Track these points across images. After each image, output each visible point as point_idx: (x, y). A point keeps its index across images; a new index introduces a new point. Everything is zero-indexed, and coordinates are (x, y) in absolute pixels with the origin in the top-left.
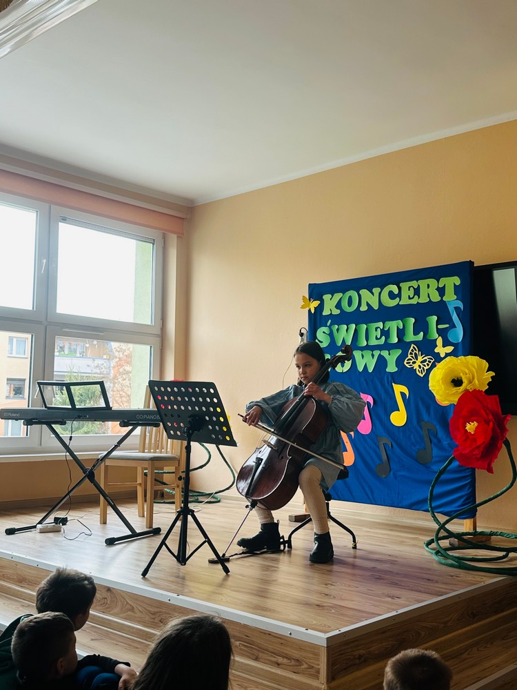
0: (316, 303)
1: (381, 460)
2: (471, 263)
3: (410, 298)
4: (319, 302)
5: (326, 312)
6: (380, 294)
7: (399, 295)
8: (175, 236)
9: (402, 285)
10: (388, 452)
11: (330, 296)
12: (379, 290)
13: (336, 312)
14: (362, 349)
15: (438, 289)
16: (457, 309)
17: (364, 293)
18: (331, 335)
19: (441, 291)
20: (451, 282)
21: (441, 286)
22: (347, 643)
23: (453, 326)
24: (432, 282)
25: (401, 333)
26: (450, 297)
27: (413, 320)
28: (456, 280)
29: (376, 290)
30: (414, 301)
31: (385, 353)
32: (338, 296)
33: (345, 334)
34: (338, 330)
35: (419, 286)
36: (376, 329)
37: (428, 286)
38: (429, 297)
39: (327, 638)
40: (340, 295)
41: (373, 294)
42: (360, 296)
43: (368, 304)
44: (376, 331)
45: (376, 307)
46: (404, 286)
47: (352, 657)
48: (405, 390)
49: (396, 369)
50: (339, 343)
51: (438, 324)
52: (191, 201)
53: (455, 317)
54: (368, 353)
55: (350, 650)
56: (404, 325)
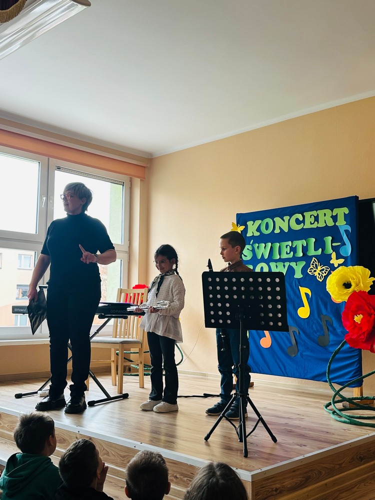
0: (242, 228)
1: (290, 343)
2: (357, 197)
3: (311, 224)
4: (244, 227)
5: (249, 234)
6: (289, 220)
7: (303, 221)
8: (139, 180)
9: (305, 214)
10: (296, 338)
11: (252, 222)
12: (288, 217)
13: (257, 234)
14: (276, 261)
15: (332, 217)
16: (346, 231)
17: (277, 219)
18: (253, 251)
19: (335, 218)
20: (342, 212)
21: (334, 214)
22: (267, 479)
23: (344, 244)
24: (328, 212)
25: (305, 249)
26: (341, 223)
27: (314, 240)
28: (346, 210)
29: (286, 218)
30: (315, 226)
31: (293, 264)
32: (258, 222)
33: (263, 250)
34: (258, 247)
35: (318, 214)
36: (287, 246)
37: (325, 215)
38: (325, 222)
39: (252, 476)
40: (260, 222)
41: (284, 221)
42: (274, 222)
43: (280, 228)
44: (287, 248)
45: (286, 230)
46: (307, 214)
47: (270, 490)
48: (309, 292)
49: (302, 276)
50: (259, 257)
51: (332, 242)
52: (151, 154)
53: (345, 237)
54: (280, 264)
55: (269, 484)
56: (307, 243)
